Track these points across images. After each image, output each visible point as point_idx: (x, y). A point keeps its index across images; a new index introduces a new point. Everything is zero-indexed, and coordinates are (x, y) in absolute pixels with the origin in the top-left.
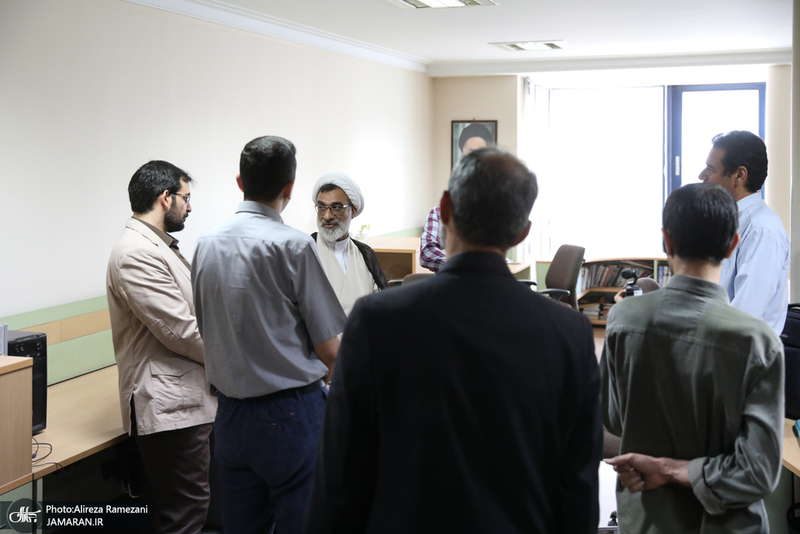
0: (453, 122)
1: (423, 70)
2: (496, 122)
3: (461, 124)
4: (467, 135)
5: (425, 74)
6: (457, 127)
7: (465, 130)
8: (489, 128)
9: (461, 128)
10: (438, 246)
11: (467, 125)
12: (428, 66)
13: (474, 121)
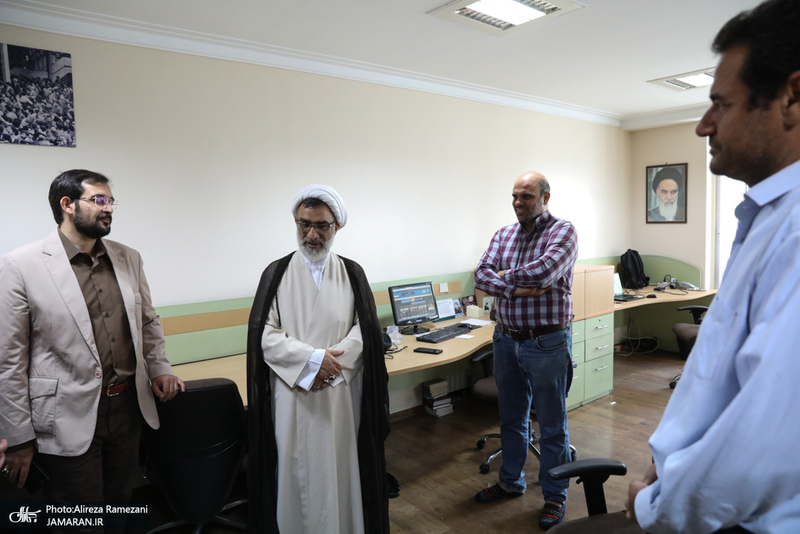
0: (647, 168)
1: (618, 124)
2: (686, 165)
3: (654, 169)
4: (659, 178)
5: (620, 128)
6: (652, 171)
7: (658, 174)
8: (680, 170)
9: (655, 172)
10: (493, 267)
11: (660, 169)
12: (623, 121)
13: (666, 165)
